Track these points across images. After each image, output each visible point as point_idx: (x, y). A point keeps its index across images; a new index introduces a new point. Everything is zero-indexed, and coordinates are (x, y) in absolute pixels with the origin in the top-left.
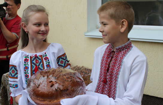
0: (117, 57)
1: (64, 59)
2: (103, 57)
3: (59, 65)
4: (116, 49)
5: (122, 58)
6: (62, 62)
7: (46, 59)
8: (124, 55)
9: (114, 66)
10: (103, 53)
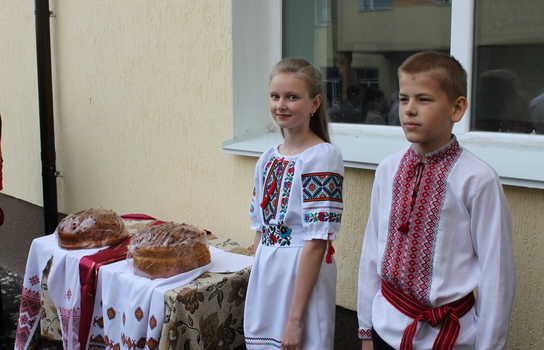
0: (430, 174)
1: (320, 184)
2: (397, 179)
3: (304, 191)
4: (429, 158)
5: (442, 177)
6: (312, 187)
7: (291, 171)
8: (446, 169)
9: (426, 194)
10: (397, 169)
